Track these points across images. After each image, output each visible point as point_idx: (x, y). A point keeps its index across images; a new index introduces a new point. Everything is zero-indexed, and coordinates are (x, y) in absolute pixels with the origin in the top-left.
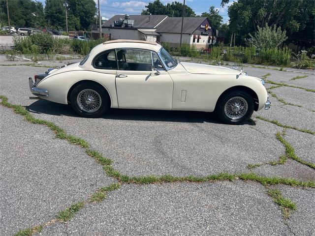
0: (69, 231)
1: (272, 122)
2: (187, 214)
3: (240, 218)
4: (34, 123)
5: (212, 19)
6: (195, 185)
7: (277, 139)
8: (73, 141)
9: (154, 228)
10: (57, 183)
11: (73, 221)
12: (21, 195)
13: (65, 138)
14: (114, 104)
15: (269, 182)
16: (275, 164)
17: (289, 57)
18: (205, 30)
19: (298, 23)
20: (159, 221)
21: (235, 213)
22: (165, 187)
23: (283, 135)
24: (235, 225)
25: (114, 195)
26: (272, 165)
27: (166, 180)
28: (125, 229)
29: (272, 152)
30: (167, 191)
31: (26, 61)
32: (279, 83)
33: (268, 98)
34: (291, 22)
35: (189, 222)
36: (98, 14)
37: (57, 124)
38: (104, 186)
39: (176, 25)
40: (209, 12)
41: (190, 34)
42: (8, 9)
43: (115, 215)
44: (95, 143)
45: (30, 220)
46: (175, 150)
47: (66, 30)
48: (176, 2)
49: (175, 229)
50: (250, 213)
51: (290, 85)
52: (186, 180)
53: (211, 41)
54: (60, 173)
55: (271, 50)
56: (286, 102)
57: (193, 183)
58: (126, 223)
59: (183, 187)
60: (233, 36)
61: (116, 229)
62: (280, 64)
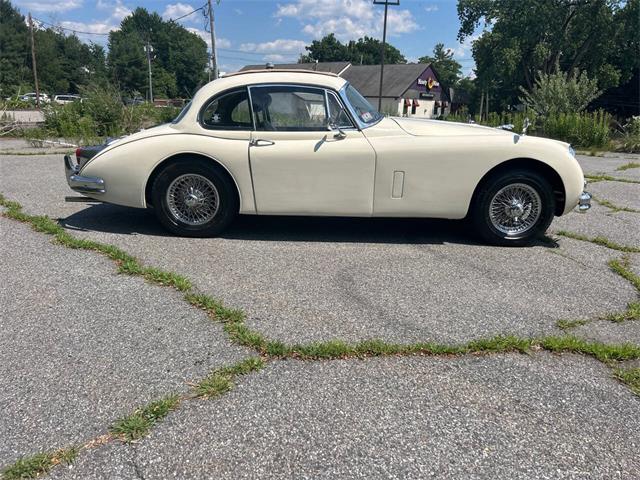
0: (142, 460)
1: (595, 241)
2: (428, 423)
3: (561, 429)
4: (74, 247)
5: (440, 69)
6: (439, 361)
7: (614, 271)
8: (157, 278)
9: (351, 452)
10: (118, 358)
11: (152, 439)
12: (31, 383)
13: (140, 272)
14: (247, 206)
15: (615, 355)
16: (621, 320)
17: (607, 130)
18: (428, 89)
19: (616, 69)
20: (361, 437)
21: (546, 420)
22: (370, 366)
23: (626, 264)
24: (551, 445)
25: (251, 383)
26: (614, 321)
27: (372, 350)
28: (279, 455)
29: (607, 296)
30: (376, 374)
31: (66, 147)
32: (595, 175)
33: (585, 186)
34: (601, 69)
35: (437, 440)
36: (212, 66)
37: (123, 248)
38: (227, 364)
39: (367, 81)
40: (432, 56)
41: (396, 98)
42: (34, 58)
43: (254, 425)
44: (206, 283)
45: (47, 436)
46: (385, 294)
47: (149, 98)
48: (366, 38)
49: (404, 455)
50: (582, 420)
51: (617, 178)
52: (418, 350)
53: (439, 110)
54: (124, 340)
55: (568, 116)
56: (618, 206)
57: (436, 358)
58: (280, 443)
59: (413, 365)
60: (485, 101)
61: (258, 455)
62: (590, 145)
